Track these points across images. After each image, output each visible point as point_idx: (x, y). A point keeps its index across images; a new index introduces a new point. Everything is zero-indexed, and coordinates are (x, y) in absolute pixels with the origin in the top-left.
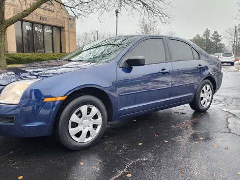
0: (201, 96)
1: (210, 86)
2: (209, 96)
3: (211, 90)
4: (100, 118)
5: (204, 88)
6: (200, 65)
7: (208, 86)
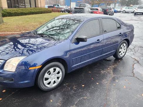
0: (120, 51)
1: (126, 44)
2: (125, 50)
3: (126, 46)
4: (61, 73)
5: (122, 46)
6: (120, 33)
7: (124, 44)
